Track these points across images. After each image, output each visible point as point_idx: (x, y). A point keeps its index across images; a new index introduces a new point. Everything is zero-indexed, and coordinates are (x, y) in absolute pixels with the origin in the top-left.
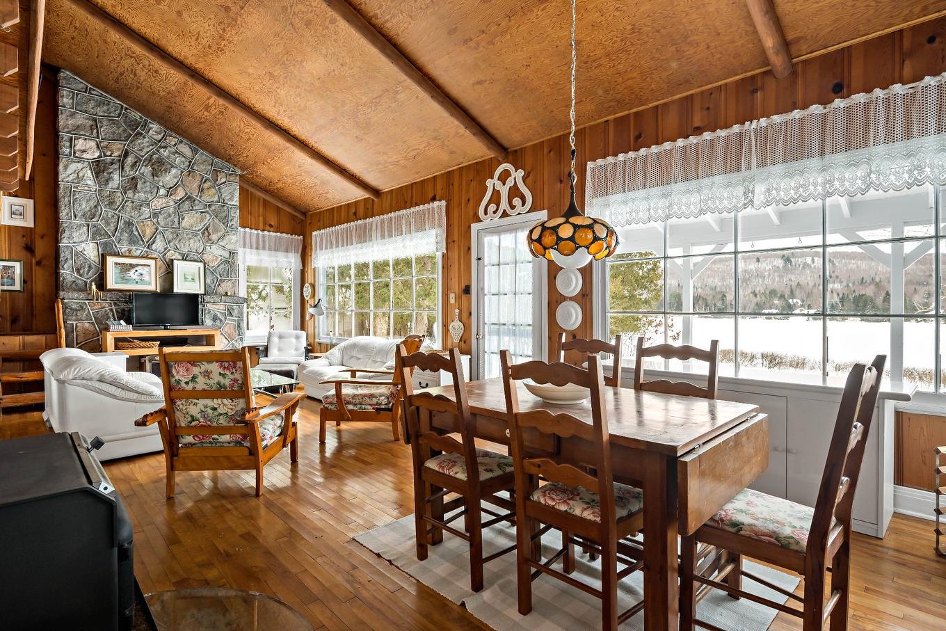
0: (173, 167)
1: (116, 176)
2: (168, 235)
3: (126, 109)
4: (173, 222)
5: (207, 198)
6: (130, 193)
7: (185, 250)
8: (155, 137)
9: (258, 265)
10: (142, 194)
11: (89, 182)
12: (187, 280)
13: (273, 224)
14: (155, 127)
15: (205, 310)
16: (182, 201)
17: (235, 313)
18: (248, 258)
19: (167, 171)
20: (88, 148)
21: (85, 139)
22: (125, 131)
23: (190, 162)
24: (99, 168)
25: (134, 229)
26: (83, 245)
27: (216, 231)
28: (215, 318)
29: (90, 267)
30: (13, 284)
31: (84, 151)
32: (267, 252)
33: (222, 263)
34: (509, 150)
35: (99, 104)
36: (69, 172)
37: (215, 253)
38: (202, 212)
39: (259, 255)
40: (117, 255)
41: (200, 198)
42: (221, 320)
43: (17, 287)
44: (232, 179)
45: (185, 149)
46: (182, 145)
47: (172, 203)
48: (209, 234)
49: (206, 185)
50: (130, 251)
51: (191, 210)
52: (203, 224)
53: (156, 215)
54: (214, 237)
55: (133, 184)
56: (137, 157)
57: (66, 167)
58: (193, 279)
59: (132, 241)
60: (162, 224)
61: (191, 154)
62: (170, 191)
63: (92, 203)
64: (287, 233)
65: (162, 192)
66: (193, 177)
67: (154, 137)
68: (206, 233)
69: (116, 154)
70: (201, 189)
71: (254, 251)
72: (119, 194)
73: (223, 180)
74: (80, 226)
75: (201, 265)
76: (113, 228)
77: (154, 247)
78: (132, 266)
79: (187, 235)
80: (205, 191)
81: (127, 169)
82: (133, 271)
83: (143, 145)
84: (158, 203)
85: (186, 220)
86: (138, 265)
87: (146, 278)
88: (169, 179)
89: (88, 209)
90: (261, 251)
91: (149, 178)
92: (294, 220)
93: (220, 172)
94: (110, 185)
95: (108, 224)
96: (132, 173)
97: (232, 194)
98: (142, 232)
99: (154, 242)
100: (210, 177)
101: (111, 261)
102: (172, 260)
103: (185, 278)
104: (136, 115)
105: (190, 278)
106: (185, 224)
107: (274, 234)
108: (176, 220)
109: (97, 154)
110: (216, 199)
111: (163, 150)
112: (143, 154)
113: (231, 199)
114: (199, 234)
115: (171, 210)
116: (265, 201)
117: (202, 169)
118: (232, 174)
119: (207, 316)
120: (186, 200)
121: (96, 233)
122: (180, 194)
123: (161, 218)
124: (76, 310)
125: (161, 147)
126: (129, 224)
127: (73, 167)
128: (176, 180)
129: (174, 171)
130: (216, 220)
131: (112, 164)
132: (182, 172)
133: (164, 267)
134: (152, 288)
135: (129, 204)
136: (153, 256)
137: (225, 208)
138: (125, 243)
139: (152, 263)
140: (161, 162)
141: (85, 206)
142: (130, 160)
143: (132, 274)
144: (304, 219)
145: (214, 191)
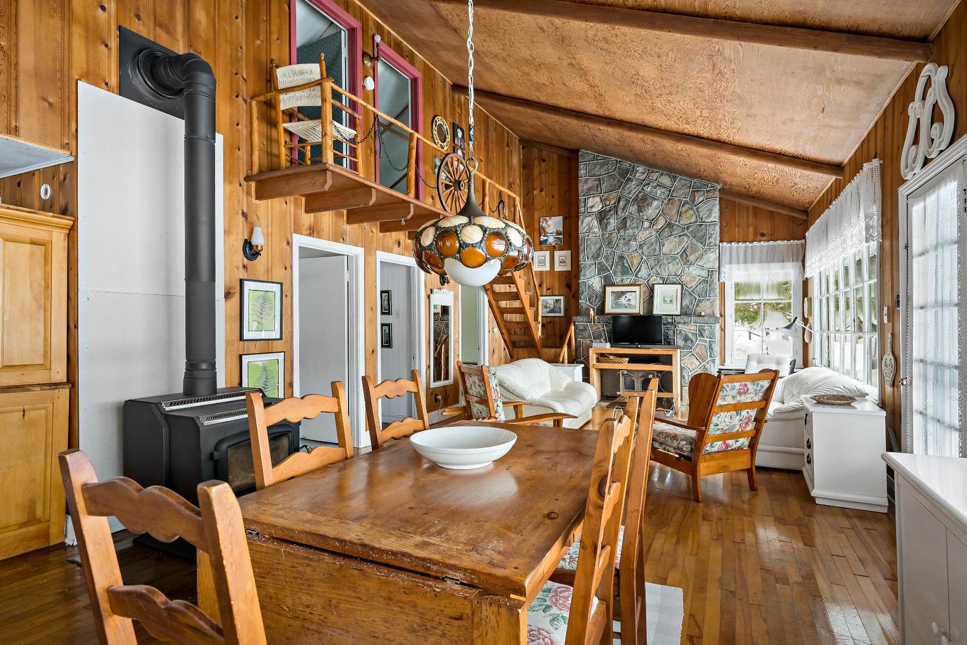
0: (655, 199)
1: (612, 221)
2: (651, 262)
3: (620, 162)
4: (655, 250)
5: (684, 221)
6: (622, 232)
7: (665, 275)
8: (641, 178)
9: (747, 281)
10: (630, 231)
11: (596, 230)
12: (666, 302)
13: (765, 232)
14: (640, 169)
15: (677, 330)
16: (662, 229)
17: (706, 333)
18: (734, 274)
19: (650, 204)
20: (595, 204)
21: (593, 197)
22: (619, 181)
23: (670, 191)
24: (602, 217)
25: (625, 261)
26: (592, 279)
27: (694, 251)
28: (686, 339)
29: (596, 296)
30: (560, 312)
31: (592, 207)
32: (757, 266)
33: (700, 283)
34: (931, 38)
35: (602, 166)
36: (584, 225)
37: (694, 274)
38: (680, 236)
39: (747, 269)
40: (613, 285)
41: (679, 222)
42: (692, 341)
43: (562, 314)
44: (710, 195)
45: (666, 180)
46: (663, 177)
47: (654, 233)
48: (687, 256)
49: (684, 209)
50: (622, 280)
51: (670, 236)
52: (681, 247)
53: (641, 246)
54: (692, 258)
55: (623, 225)
56: (627, 200)
57: (582, 222)
58: (671, 301)
59: (625, 271)
60: (646, 253)
61: (671, 183)
62: (653, 222)
63: (598, 246)
64: (783, 240)
65: (646, 224)
66: (672, 204)
67: (639, 178)
68: (684, 256)
69: (612, 202)
70: (680, 214)
71: (742, 266)
72: (615, 234)
73: (701, 199)
74: (590, 265)
75: (680, 286)
76: (611, 263)
77: (639, 275)
78: (623, 293)
79: (667, 260)
80: (683, 215)
81: (619, 213)
82: (624, 297)
83: (632, 188)
84: (642, 236)
85: (665, 246)
86: (627, 292)
87: (633, 302)
88: (651, 212)
89: (595, 250)
90: (749, 265)
91: (636, 215)
92: (793, 222)
93: (698, 191)
94: (608, 228)
95: (607, 260)
96: (623, 214)
97: (710, 211)
98: (631, 262)
99: (640, 270)
100: (688, 199)
101: (609, 290)
102: (653, 285)
103: (665, 301)
104: (626, 164)
105: (668, 300)
106: (665, 250)
107: (766, 244)
108: (657, 248)
109: (601, 206)
110: (694, 219)
111: (646, 187)
112: (630, 196)
113: (709, 216)
114: (678, 258)
115: (653, 239)
116: (755, 208)
117: (682, 193)
118: (710, 190)
119: (678, 336)
120: (666, 227)
121: (602, 269)
122: (661, 222)
123: (645, 247)
124: (582, 330)
125: (644, 186)
126: (622, 258)
127: (587, 220)
128: (657, 211)
129: (655, 203)
130: (694, 241)
131: (610, 211)
132: (663, 202)
133: (648, 291)
134: (636, 311)
135: (622, 241)
136: (639, 283)
137: (703, 227)
138: (619, 274)
139: (636, 289)
140: (645, 198)
141: (594, 249)
142: (622, 204)
143: (623, 300)
144: (806, 218)
145: (691, 212)
